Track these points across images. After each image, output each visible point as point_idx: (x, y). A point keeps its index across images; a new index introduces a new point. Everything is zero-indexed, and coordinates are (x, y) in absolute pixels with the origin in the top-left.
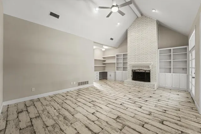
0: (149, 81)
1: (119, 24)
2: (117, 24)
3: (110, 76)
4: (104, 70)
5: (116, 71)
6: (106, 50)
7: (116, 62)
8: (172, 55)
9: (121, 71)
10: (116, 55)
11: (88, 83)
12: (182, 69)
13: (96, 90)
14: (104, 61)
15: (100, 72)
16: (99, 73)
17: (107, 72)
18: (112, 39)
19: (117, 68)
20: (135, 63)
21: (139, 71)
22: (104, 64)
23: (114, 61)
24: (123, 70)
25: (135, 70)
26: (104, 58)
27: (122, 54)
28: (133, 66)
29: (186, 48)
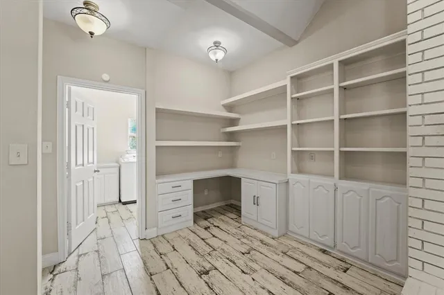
3: (256, 201)
5: (293, 177)
7: (287, 122)
10: (287, 82)
14: (233, 122)
15: (196, 182)
16: (190, 185)
17: (238, 180)
19: (298, 155)
22: (231, 136)
24: (345, 176)
27: (335, 60)
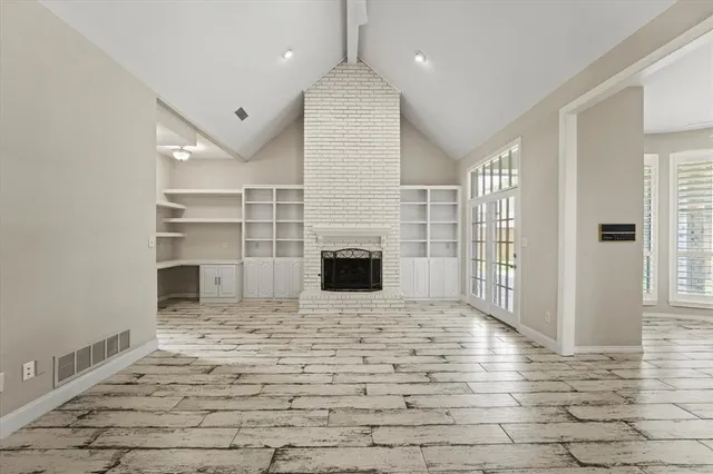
0: (379, 288)
1: (289, 55)
2: (283, 57)
3: (218, 281)
4: (173, 258)
5: (246, 260)
6: (195, 160)
7: (243, 221)
8: (429, 207)
9: (270, 259)
11: (126, 346)
12: (445, 245)
13: (209, 372)
17: (197, 266)
18: (242, 114)
19: (250, 245)
20: (333, 226)
21: (349, 255)
23: (236, 215)
25: (335, 253)
26: (171, 197)
27: (274, 187)
28: (328, 239)
29: (455, 191)
